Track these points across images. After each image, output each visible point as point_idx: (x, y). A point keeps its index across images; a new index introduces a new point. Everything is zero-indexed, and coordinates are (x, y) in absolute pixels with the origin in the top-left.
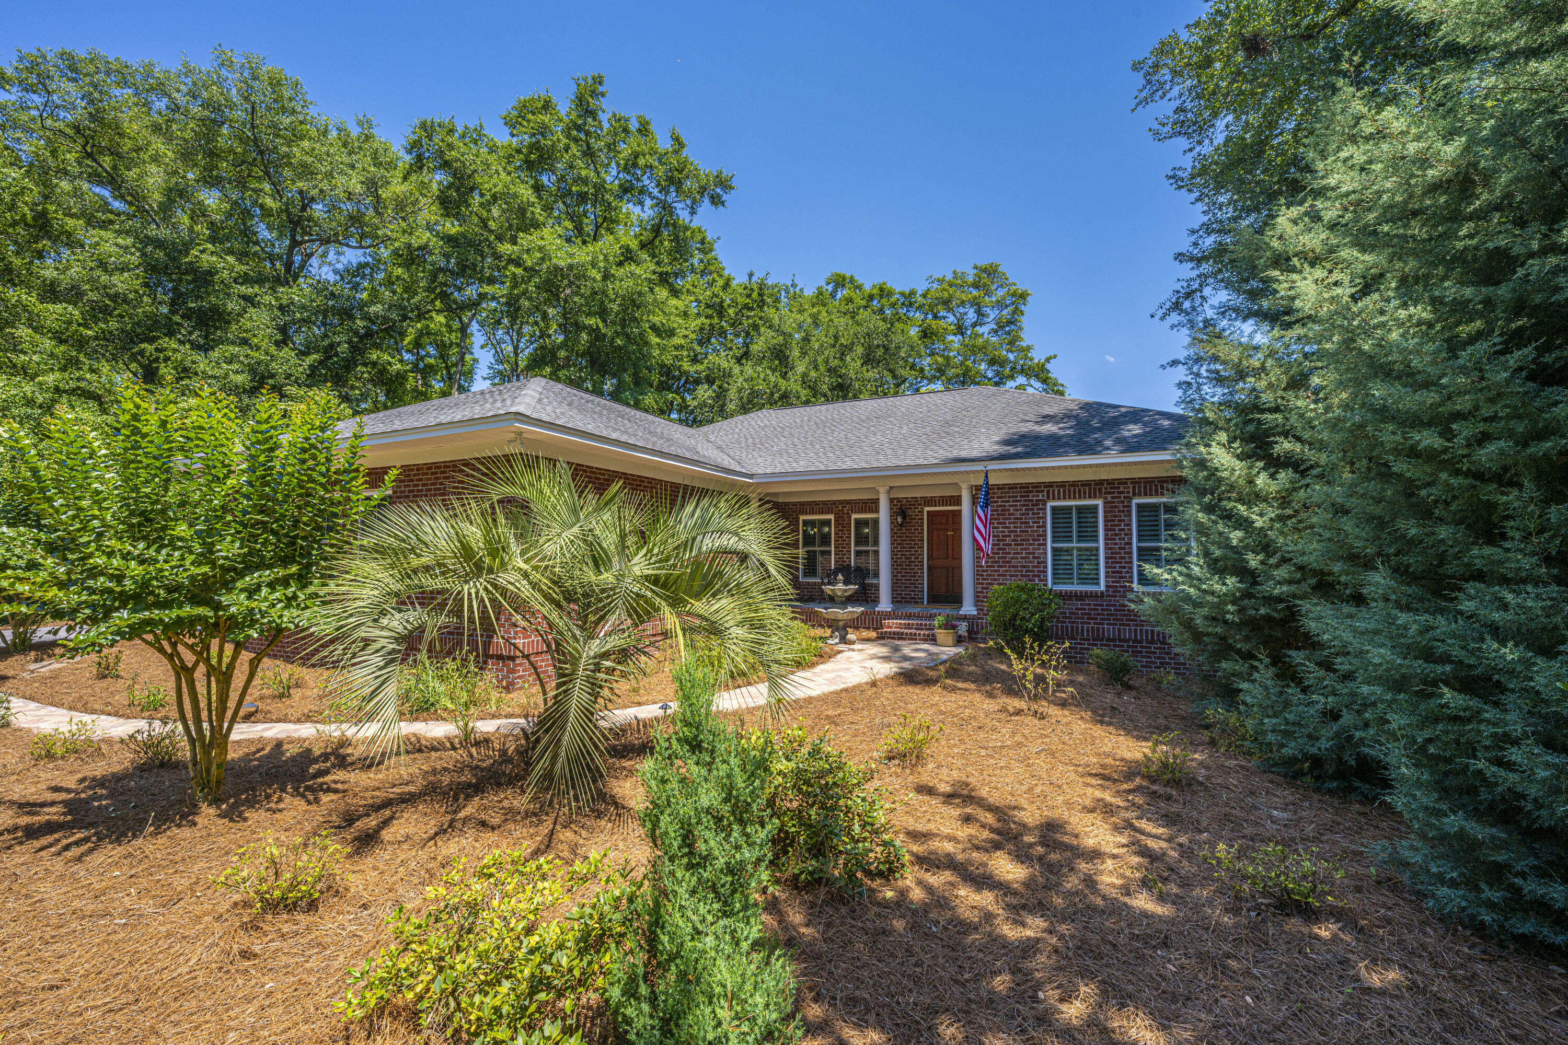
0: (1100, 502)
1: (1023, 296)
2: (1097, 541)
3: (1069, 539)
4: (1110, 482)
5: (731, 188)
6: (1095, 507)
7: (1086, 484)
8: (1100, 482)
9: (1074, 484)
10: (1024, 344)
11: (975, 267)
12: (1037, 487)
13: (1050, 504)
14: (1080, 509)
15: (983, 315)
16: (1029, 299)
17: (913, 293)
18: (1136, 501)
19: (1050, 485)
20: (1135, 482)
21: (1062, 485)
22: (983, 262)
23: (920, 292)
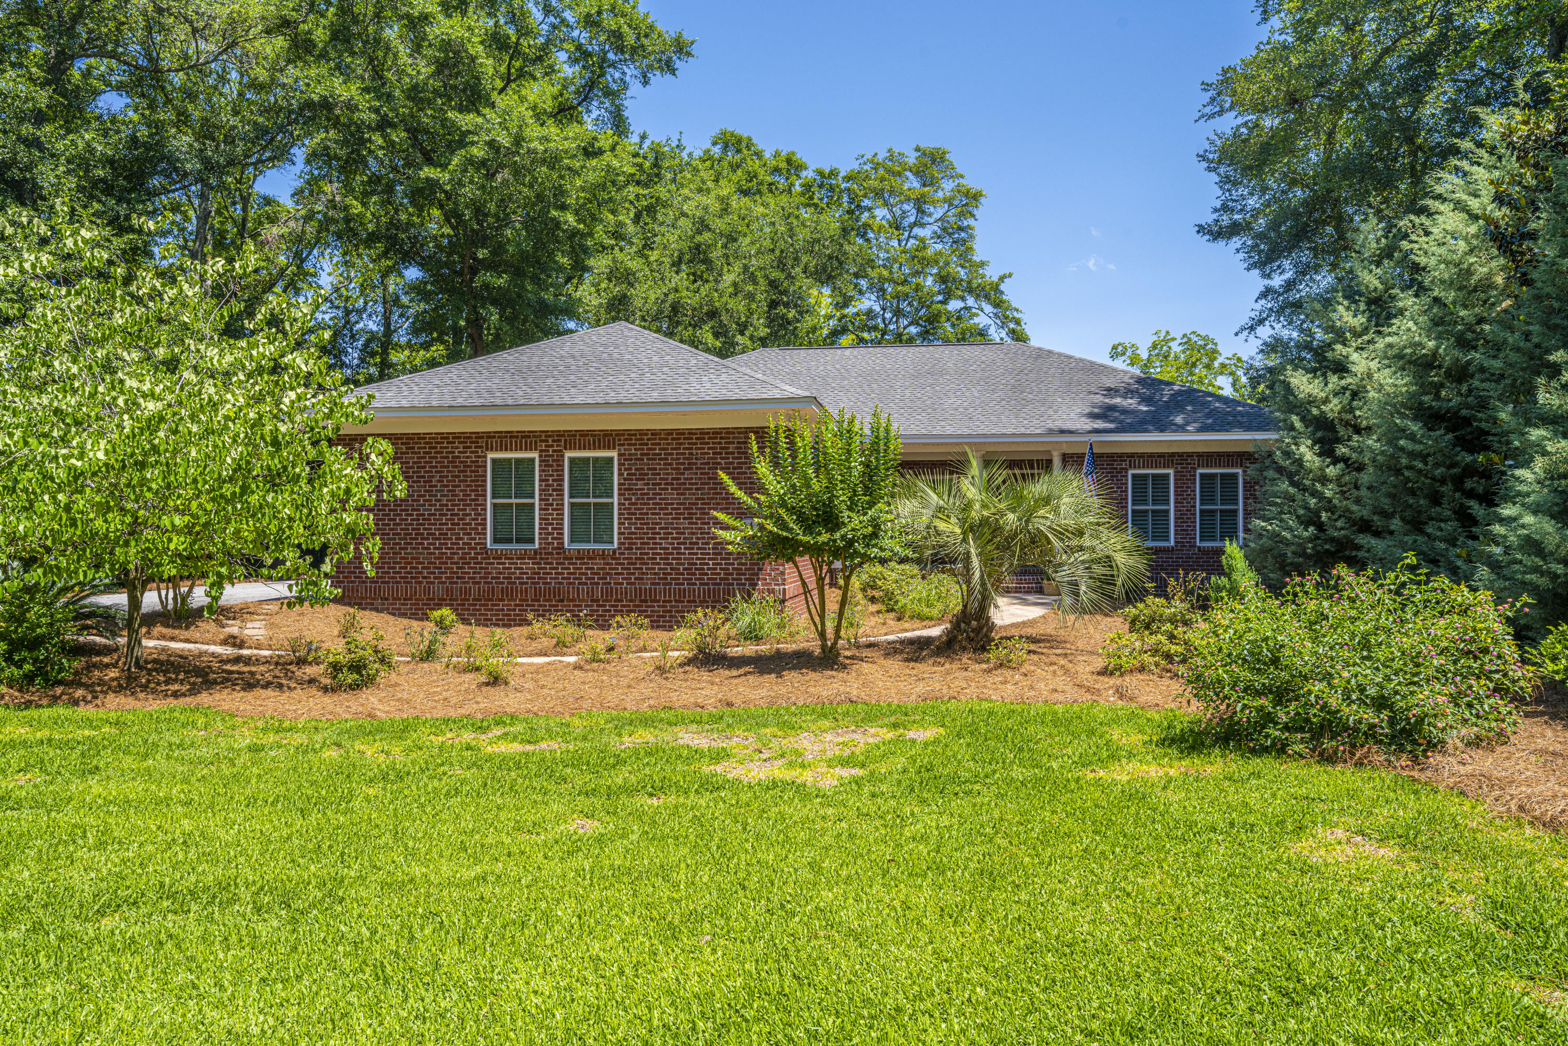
0: (1171, 471)
1: (975, 197)
2: (1168, 504)
3: (1145, 502)
4: (1180, 455)
5: (689, 54)
6: (1168, 475)
7: (1161, 455)
8: (1173, 455)
9: (1151, 455)
10: (976, 258)
11: (917, 149)
12: (1121, 456)
13: (1131, 472)
14: (1155, 476)
15: (923, 212)
16: (982, 200)
17: (833, 173)
18: (1199, 471)
19: (1132, 455)
20: (1200, 455)
21: (1141, 455)
22: (928, 144)
23: (842, 174)
